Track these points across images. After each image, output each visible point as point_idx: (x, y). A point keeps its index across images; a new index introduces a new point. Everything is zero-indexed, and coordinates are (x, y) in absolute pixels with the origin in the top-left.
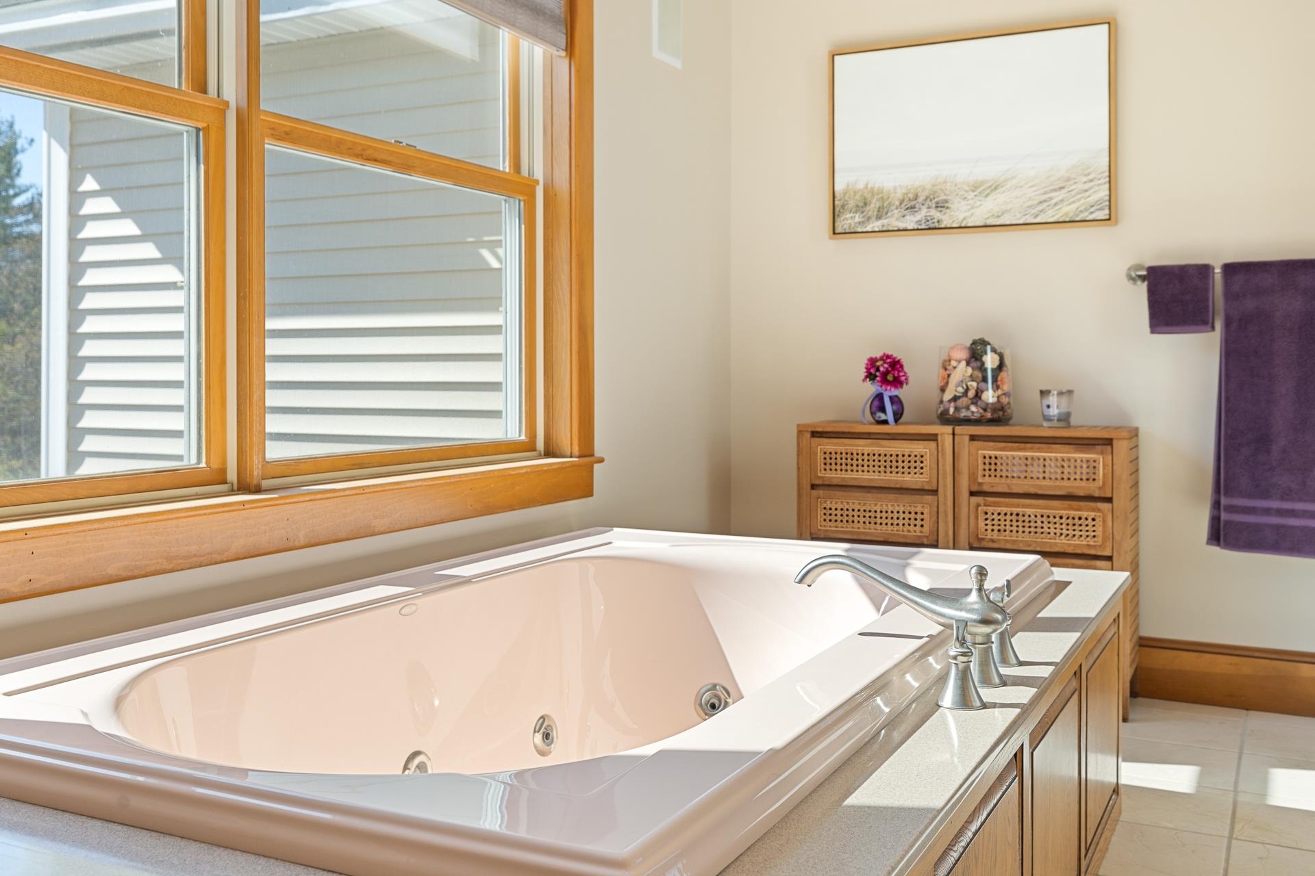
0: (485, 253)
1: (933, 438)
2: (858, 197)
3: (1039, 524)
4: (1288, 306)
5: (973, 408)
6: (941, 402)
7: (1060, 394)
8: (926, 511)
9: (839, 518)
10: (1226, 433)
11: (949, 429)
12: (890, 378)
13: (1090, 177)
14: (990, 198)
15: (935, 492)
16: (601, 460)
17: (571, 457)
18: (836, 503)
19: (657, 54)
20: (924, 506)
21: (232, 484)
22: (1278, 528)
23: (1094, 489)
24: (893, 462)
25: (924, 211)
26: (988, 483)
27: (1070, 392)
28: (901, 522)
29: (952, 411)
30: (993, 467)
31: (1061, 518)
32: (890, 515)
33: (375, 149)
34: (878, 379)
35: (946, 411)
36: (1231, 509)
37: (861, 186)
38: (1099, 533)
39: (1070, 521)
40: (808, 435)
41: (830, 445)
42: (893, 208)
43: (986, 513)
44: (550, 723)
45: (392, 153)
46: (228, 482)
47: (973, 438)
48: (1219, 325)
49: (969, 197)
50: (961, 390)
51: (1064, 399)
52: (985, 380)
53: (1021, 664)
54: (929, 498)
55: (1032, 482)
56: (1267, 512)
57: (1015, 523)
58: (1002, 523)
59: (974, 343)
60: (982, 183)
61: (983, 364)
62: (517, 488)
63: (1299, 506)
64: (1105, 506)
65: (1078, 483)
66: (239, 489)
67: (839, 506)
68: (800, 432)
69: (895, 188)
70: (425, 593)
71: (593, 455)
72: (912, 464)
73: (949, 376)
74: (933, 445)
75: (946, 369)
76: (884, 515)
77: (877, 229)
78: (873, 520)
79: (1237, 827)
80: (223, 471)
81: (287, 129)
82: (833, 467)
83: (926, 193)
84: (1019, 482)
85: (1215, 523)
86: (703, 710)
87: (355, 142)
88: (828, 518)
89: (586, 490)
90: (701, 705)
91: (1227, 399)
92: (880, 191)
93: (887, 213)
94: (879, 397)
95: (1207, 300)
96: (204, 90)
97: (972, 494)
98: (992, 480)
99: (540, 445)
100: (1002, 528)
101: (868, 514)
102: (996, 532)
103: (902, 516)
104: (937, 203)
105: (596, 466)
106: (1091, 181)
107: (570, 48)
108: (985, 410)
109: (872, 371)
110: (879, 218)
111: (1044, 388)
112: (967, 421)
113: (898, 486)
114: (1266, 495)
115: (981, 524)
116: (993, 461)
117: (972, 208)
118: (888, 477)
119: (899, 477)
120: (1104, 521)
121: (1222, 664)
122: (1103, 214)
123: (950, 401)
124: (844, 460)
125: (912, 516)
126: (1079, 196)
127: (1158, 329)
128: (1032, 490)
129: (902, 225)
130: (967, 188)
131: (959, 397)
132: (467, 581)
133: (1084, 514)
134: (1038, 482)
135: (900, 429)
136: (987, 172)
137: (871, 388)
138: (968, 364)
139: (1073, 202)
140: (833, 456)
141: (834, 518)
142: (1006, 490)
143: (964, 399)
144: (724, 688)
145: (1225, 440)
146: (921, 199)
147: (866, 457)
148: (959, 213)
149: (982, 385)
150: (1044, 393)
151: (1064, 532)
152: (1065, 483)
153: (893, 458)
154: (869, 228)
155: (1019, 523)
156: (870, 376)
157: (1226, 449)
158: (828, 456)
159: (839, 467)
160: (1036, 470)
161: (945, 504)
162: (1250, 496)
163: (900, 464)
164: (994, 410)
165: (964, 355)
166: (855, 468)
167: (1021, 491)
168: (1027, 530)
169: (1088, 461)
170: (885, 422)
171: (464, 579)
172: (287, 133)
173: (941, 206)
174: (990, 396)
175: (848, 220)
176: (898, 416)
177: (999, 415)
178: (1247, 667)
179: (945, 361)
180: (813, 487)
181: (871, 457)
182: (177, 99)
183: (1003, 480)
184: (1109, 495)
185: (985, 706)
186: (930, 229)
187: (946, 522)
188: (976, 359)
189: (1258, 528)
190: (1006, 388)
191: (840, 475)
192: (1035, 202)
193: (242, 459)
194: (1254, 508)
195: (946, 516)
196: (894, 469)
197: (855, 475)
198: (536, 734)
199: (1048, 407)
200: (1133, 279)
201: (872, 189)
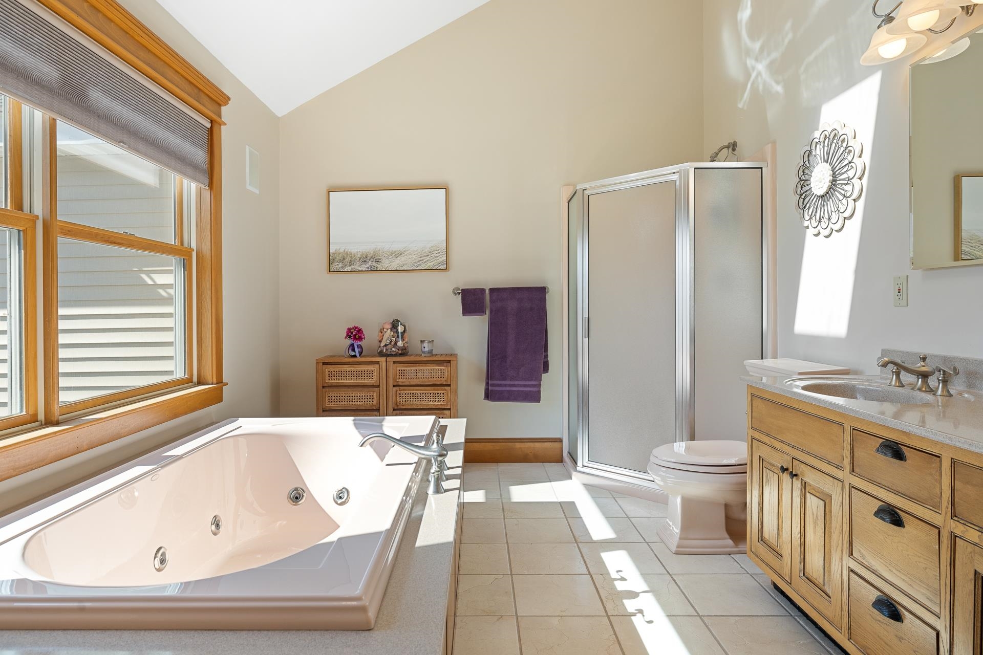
0: (144, 276)
1: (378, 363)
2: (340, 256)
3: (422, 397)
4: (512, 305)
5: (393, 349)
6: (380, 347)
7: (429, 342)
8: (374, 395)
9: (336, 400)
10: (491, 355)
11: (384, 359)
12: (357, 337)
13: (439, 252)
14: (398, 258)
15: (378, 386)
16: (227, 384)
17: (212, 384)
18: (334, 394)
19: (249, 187)
20: (374, 393)
21: (42, 422)
22: (509, 391)
23: (443, 381)
24: (360, 374)
25: (370, 263)
26: (401, 381)
27: (433, 341)
28: (363, 400)
29: (384, 350)
30: (403, 374)
31: (430, 394)
32: (359, 398)
33: (115, 237)
34: (352, 337)
35: (382, 351)
36: (493, 385)
37: (342, 251)
38: (445, 399)
39: (434, 395)
40: (321, 364)
41: (331, 368)
42: (356, 261)
43: (400, 394)
44: (219, 519)
45: (122, 239)
46: (39, 420)
47: (394, 362)
48: (488, 312)
49: (390, 258)
50: (388, 341)
51: (430, 344)
52: (398, 337)
53: (449, 468)
54: (376, 389)
55: (419, 380)
56: (505, 385)
57: (412, 398)
58: (407, 398)
59: (394, 321)
60: (395, 252)
61: (398, 330)
62: (189, 403)
63: (516, 383)
64: (449, 388)
65: (437, 379)
66: (45, 424)
67: (336, 395)
68: (317, 363)
69: (357, 252)
70: (162, 467)
71: (222, 382)
72: (368, 375)
73: (383, 335)
74: (377, 366)
75: (382, 333)
76: (356, 398)
77: (349, 270)
78: (351, 400)
79: (506, 513)
80: (36, 415)
81: (69, 229)
82: (333, 378)
83: (371, 255)
84: (414, 380)
85: (487, 390)
86: (292, 501)
87: (105, 234)
88: (330, 401)
89: (219, 399)
90: (291, 498)
91: (491, 342)
92: (351, 253)
93: (353, 263)
94: (352, 345)
95: (484, 303)
96: (21, 209)
97: (394, 386)
98: (403, 380)
99: (195, 379)
100: (407, 400)
101: (349, 398)
102: (404, 402)
103: (364, 397)
104: (376, 260)
105: (224, 387)
106: (439, 253)
107: (211, 185)
108: (398, 350)
109: (350, 334)
110: (350, 265)
111: (422, 339)
112: (391, 355)
113: (362, 385)
114: (505, 379)
115: (398, 399)
116: (403, 372)
117: (391, 262)
118: (358, 381)
119: (363, 381)
120: (447, 395)
121: (488, 446)
122: (444, 267)
123: (384, 346)
124: (338, 374)
125: (369, 397)
126: (434, 259)
127: (466, 314)
128: (419, 383)
129: (360, 269)
130: (388, 254)
131: (388, 345)
132: (180, 458)
133: (440, 392)
134: (421, 380)
135: (363, 360)
136: (397, 247)
137: (349, 342)
138: (391, 331)
139: (432, 261)
140: (333, 373)
141: (333, 401)
142: (408, 384)
143: (390, 345)
144: (302, 489)
145: (490, 358)
146: (368, 258)
147: (348, 373)
148: (385, 264)
149: (398, 339)
150: (422, 342)
151: (432, 400)
152: (432, 379)
153: (360, 373)
154: (345, 270)
155: (414, 397)
156: (348, 336)
157: (491, 362)
158: (330, 373)
159: (335, 378)
160: (420, 375)
161: (383, 391)
162: (500, 380)
163: (363, 375)
164: (402, 350)
165: (389, 326)
166: (343, 378)
167: (414, 384)
168: (417, 400)
169: (441, 370)
170: (355, 356)
171: (178, 457)
172: (69, 231)
173: (378, 261)
174: (400, 344)
175: (336, 266)
176: (361, 353)
177: (404, 352)
178: (497, 446)
179: (381, 329)
180: (323, 387)
181: (350, 373)
182: (9, 215)
183: (407, 379)
184: (449, 383)
185: (446, 491)
186: (372, 271)
187: (383, 399)
188: (395, 328)
189: (502, 392)
190: (406, 340)
191: (336, 381)
192: (417, 261)
193: (48, 408)
194: (501, 384)
195: (383, 396)
196: (360, 377)
197: (343, 381)
198: (213, 526)
199: (424, 347)
200: (455, 293)
201: (347, 252)
